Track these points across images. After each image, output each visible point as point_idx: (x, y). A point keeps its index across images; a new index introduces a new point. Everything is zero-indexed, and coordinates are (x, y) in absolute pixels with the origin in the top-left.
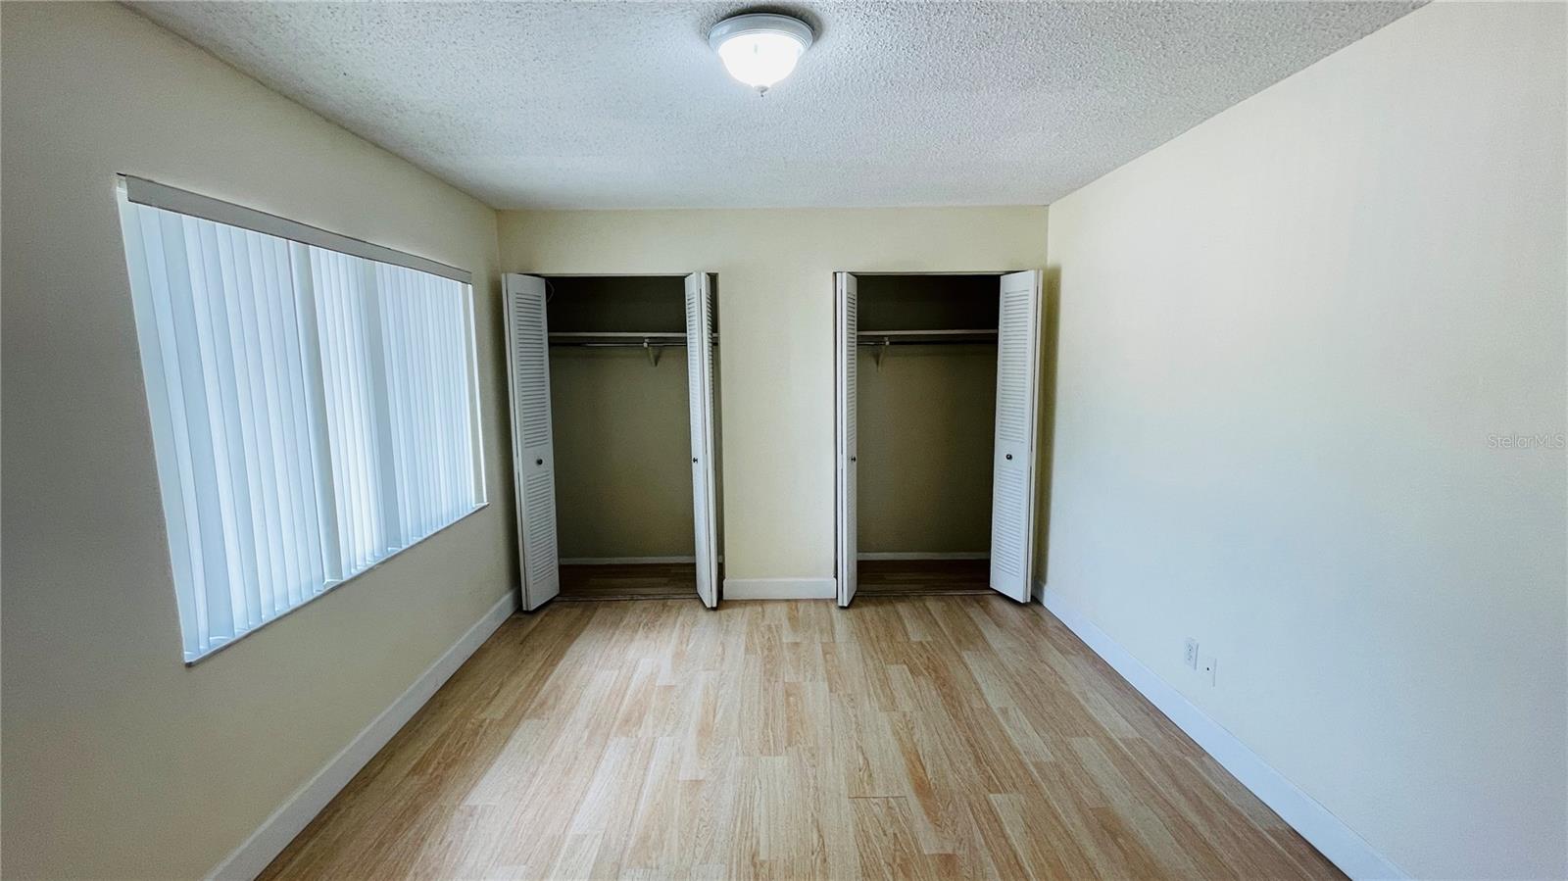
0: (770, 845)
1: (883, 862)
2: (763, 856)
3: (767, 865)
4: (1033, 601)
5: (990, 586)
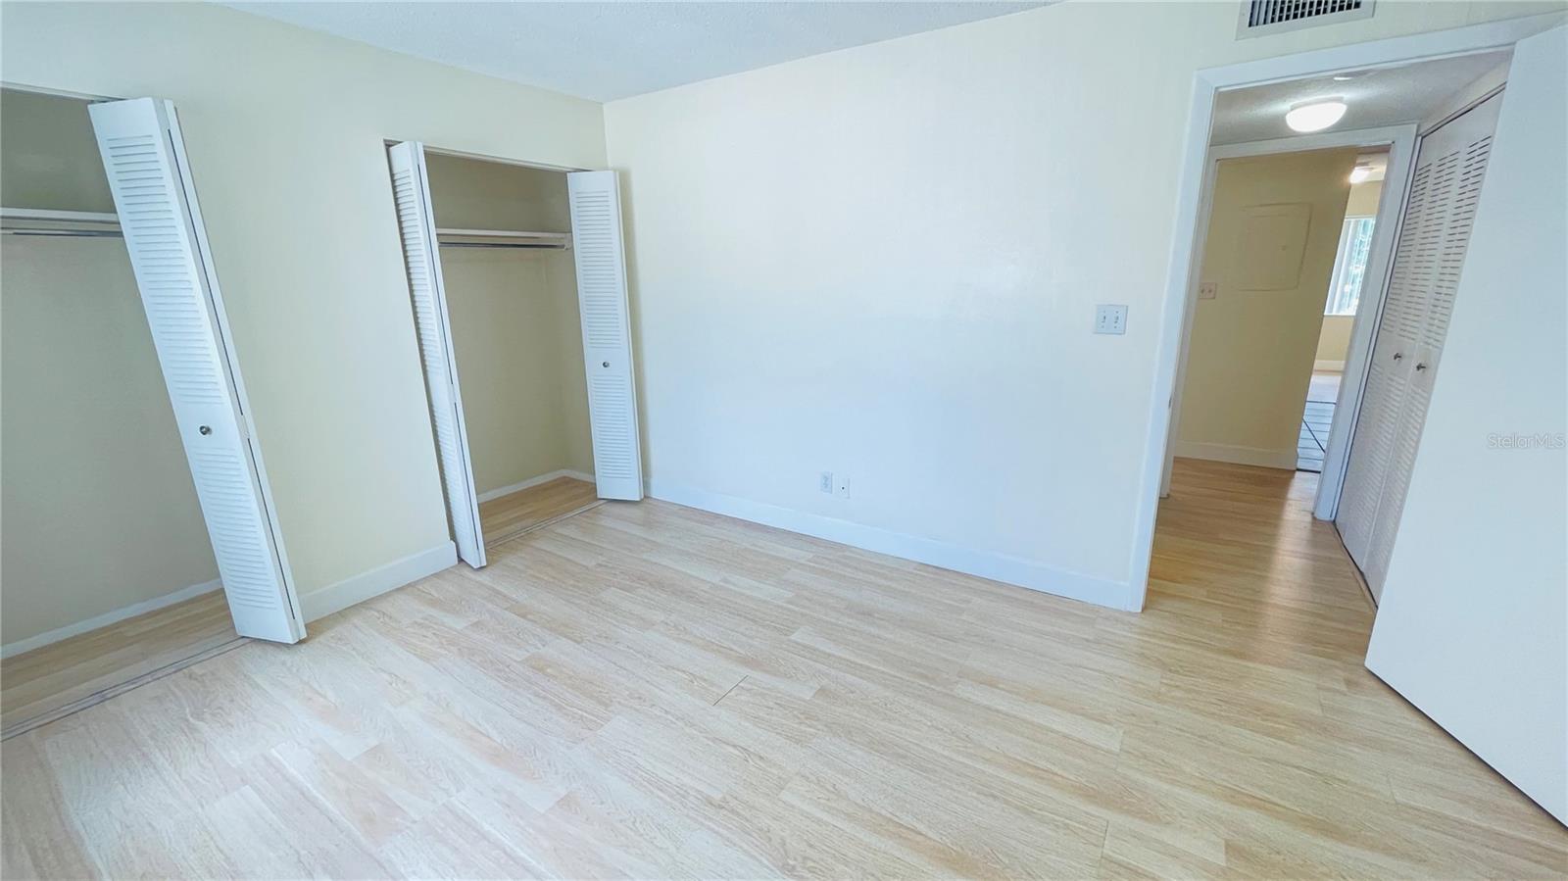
0: (709, 784)
1: (796, 726)
2: (717, 796)
3: (728, 798)
4: (645, 497)
5: (599, 496)
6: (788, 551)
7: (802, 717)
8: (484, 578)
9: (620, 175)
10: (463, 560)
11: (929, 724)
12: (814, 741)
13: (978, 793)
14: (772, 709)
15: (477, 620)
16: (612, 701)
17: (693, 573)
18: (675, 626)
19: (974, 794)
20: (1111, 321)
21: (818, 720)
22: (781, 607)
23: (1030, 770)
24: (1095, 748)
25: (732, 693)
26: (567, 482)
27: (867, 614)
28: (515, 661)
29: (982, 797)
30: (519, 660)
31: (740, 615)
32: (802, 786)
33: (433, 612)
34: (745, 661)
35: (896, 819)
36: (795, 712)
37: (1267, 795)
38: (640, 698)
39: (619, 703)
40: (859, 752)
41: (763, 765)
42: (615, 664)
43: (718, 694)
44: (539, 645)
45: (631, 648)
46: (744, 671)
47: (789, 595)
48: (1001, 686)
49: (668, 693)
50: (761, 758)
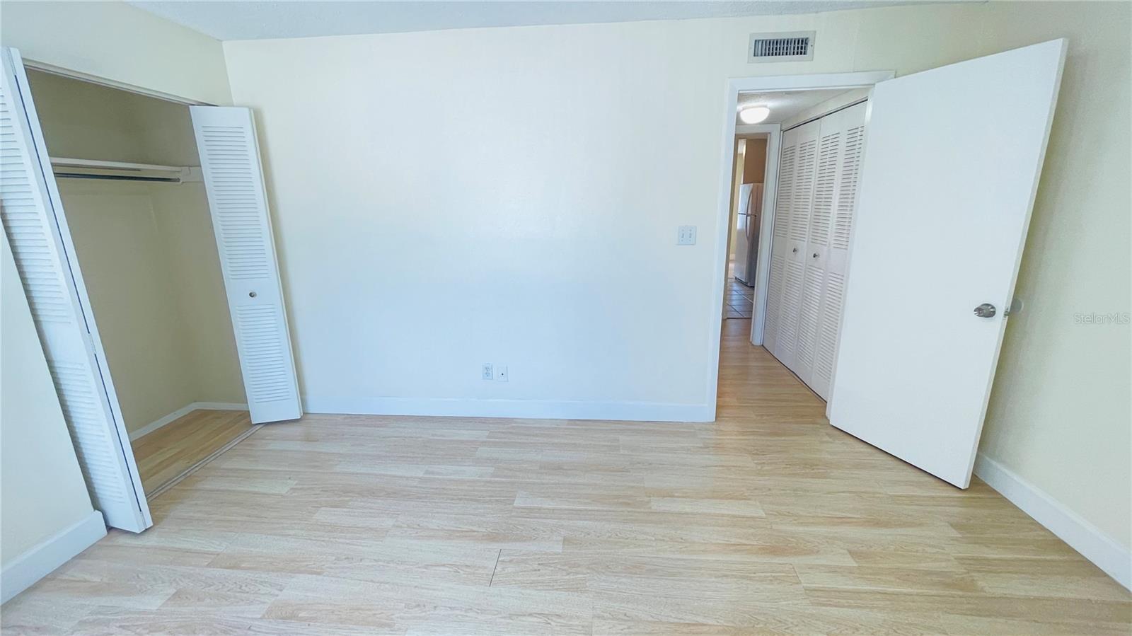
1: (566, 577)
4: (304, 413)
5: (253, 423)
6: (465, 434)
7: (566, 567)
8: (152, 540)
9: (255, 112)
10: (112, 528)
11: (653, 539)
12: (587, 584)
13: (716, 577)
14: (539, 570)
15: (175, 591)
16: (392, 619)
17: (393, 473)
18: (409, 527)
19: (714, 579)
20: (687, 236)
21: (579, 566)
22: (490, 482)
23: (732, 548)
24: (753, 518)
25: (499, 569)
26: (201, 416)
27: (558, 468)
28: (256, 619)
29: (720, 579)
30: (259, 616)
31: (460, 499)
32: (604, 625)
33: (104, 601)
34: (492, 537)
35: (682, 621)
36: (559, 566)
37: (844, 514)
38: (419, 606)
39: (402, 618)
40: (624, 580)
41: (565, 622)
42: (372, 581)
43: (487, 575)
44: (277, 592)
45: (379, 560)
46: (496, 546)
47: (491, 470)
48: (676, 495)
49: (443, 590)
50: (559, 616)
